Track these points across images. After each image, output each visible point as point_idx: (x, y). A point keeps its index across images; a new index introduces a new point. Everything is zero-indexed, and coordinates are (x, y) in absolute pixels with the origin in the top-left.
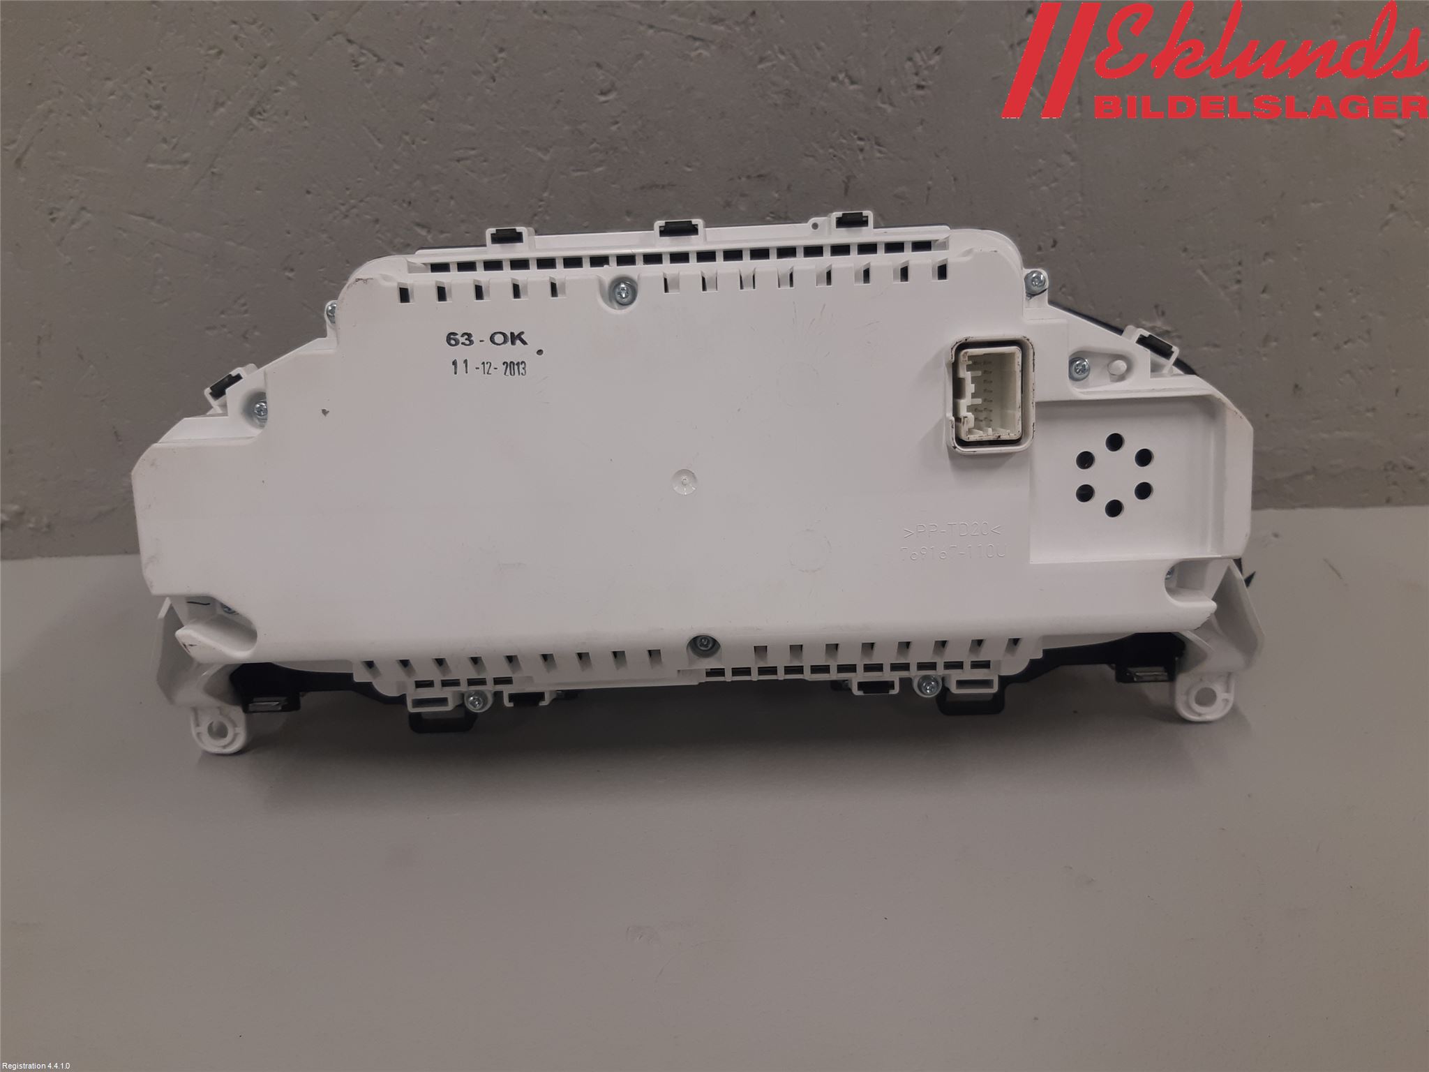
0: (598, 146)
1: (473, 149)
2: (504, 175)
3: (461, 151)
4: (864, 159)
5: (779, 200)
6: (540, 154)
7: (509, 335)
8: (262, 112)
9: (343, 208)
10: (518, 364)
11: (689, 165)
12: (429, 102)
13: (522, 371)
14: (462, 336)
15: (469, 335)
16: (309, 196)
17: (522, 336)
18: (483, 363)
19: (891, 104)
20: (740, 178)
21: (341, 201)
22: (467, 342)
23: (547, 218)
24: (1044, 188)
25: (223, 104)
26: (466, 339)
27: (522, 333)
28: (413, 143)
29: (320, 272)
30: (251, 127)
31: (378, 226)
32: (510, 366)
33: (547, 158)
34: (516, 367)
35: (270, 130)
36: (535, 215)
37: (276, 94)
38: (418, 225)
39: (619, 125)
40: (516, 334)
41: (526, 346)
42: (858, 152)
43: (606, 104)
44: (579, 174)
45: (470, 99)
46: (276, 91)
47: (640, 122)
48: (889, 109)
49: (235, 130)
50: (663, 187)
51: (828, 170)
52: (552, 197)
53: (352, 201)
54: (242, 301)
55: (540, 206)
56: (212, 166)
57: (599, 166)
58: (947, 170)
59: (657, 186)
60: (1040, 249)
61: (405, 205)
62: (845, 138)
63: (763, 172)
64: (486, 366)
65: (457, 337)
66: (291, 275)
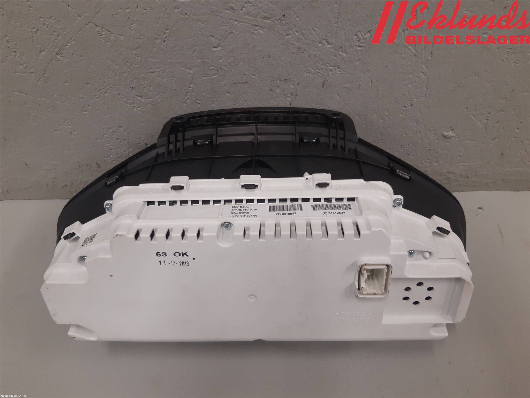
0: (214, 68)
1: (158, 68)
2: (173, 78)
3: (153, 69)
4: (332, 74)
5: (293, 88)
6: (188, 71)
7: (181, 254)
8: (61, 53)
9: (104, 90)
10: (185, 262)
11: (255, 75)
12: (136, 50)
13: (187, 264)
14: (162, 253)
15: (165, 253)
16: (88, 85)
17: (187, 254)
18: (172, 262)
19: (346, 53)
20: (277, 80)
21: (103, 87)
22: (165, 255)
23: (193, 94)
24: (410, 85)
25: (44, 51)
26: (164, 254)
27: (187, 253)
28: (131, 66)
29: (98, 112)
30: (58, 59)
31: (120, 96)
32: (182, 263)
33: (191, 72)
34: (185, 263)
35: (66, 61)
36: (188, 93)
37: (66, 47)
38: (137, 96)
39: (223, 60)
40: (184, 253)
41: (188, 257)
42: (330, 71)
43: (216, 52)
44: (206, 78)
45: (155, 49)
46: (66, 46)
47: (232, 59)
48: (345, 55)
49: (51, 61)
50: (243, 83)
51: (316, 78)
52: (194, 86)
53: (108, 87)
54: (67, 122)
55: (190, 90)
56: (44, 74)
57: (214, 75)
58: (368, 78)
59: (240, 83)
60: (405, 107)
61: (130, 89)
62: (324, 66)
63: (286, 78)
64: (173, 263)
65: (160, 254)
66: (86, 113)
